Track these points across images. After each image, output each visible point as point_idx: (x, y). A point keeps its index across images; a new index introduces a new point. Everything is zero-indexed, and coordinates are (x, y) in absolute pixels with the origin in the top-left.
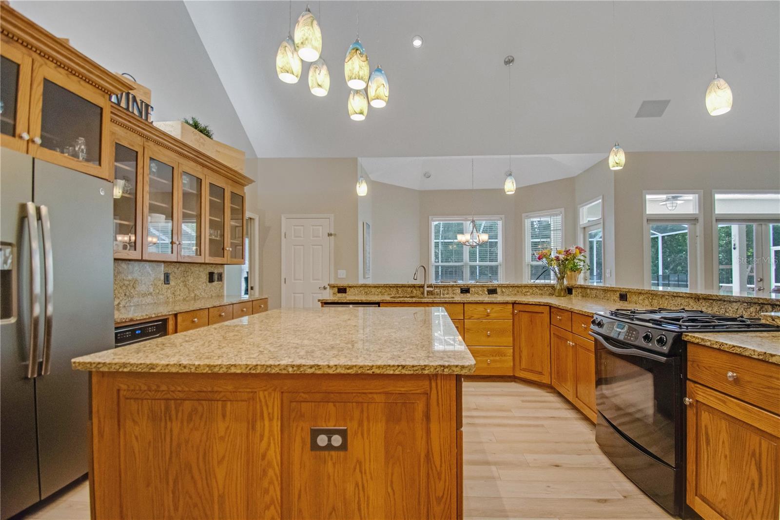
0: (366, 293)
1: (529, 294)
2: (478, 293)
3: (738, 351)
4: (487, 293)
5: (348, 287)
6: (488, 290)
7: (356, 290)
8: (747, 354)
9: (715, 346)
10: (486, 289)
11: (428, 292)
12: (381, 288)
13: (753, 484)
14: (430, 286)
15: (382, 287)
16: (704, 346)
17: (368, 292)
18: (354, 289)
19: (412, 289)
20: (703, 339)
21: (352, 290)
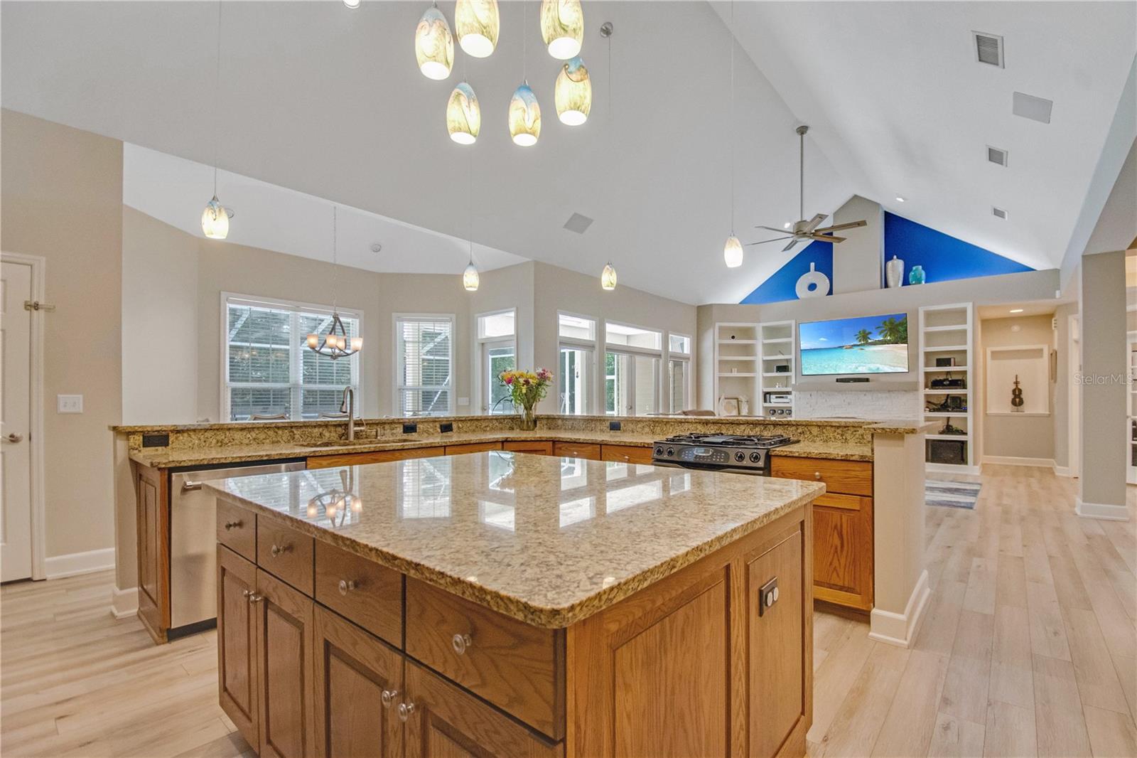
0: (221, 444)
1: (488, 429)
2: (427, 432)
3: (824, 456)
4: (439, 430)
5: (172, 431)
6: (441, 426)
7: (193, 436)
8: (832, 457)
9: (803, 456)
10: (438, 426)
11: (356, 433)
12: (257, 432)
13: (836, 548)
14: (358, 424)
15: (258, 428)
16: (793, 457)
17: (226, 440)
18: (190, 436)
19: (321, 429)
20: (791, 452)
21: (183, 438)
